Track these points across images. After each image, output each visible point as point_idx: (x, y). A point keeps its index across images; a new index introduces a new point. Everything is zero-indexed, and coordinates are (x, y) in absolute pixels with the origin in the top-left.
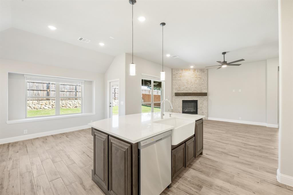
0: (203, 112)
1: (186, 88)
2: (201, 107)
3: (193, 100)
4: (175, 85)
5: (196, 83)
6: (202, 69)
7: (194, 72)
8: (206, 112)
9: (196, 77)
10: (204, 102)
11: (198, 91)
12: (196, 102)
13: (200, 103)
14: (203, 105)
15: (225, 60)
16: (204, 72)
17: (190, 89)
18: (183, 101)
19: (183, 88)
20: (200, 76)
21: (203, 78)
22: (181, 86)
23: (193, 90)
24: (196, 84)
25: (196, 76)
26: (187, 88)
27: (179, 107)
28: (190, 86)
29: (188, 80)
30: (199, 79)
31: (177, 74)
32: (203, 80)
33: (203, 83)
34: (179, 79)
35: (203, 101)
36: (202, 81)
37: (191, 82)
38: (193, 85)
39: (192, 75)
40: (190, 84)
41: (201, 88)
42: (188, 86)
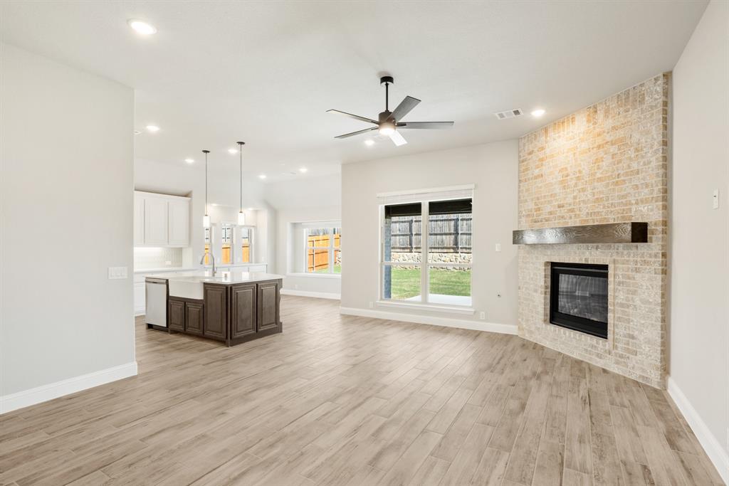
0: (633, 337)
1: (559, 207)
2: (622, 305)
3: (584, 262)
4: (526, 201)
5: (598, 175)
6: (627, 93)
7: (589, 121)
8: (649, 342)
9: (599, 147)
10: (638, 276)
12: (600, 272)
13: (619, 283)
14: (634, 293)
16: (642, 101)
17: (572, 211)
18: (553, 264)
19: (548, 208)
20: (620, 133)
21: (636, 136)
22: (543, 200)
23: (584, 212)
24: (600, 180)
25: (599, 141)
26: (563, 206)
27: (536, 291)
28: (575, 198)
29: (566, 168)
30: (613, 149)
31: (530, 154)
32: (637, 150)
33: (635, 166)
34: (537, 172)
35: (637, 270)
36: (630, 159)
37: (578, 178)
38: (584, 190)
39: (582, 140)
40: (576, 185)
41: (623, 197)
42: (565, 198)
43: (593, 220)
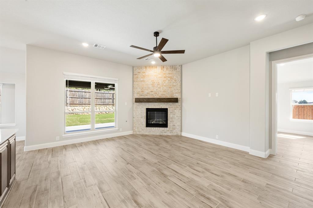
0: (174, 125)
1: (151, 91)
2: (171, 118)
3: (160, 108)
4: (137, 88)
6: (173, 66)
7: (162, 69)
8: (178, 126)
9: (165, 77)
10: (175, 111)
11: (168, 96)
12: (165, 111)
13: (171, 113)
14: (175, 115)
16: (176, 69)
17: (156, 93)
18: (147, 109)
19: (147, 92)
20: (170, 75)
21: (175, 77)
22: (145, 89)
23: (160, 94)
24: (165, 86)
25: (164, 76)
26: (153, 92)
27: (142, 118)
28: (157, 90)
29: (154, 81)
30: (169, 79)
31: (139, 73)
32: (175, 81)
33: (174, 84)
34: (142, 79)
35: (175, 109)
36: (174, 82)
37: (158, 84)
38: (160, 88)
39: (159, 74)
40: (157, 86)
41: (172, 91)
42: (153, 89)
43: (163, 96)
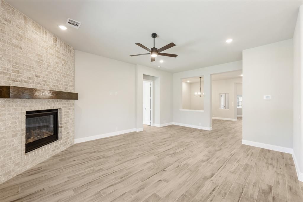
1: (36, 76)
2: (65, 123)
5: (57, 70)
7: (54, 41)
9: (58, 57)
10: (69, 111)
11: (61, 88)
13: (65, 115)
14: (68, 117)
15: (155, 47)
16: (70, 52)
17: (45, 81)
18: (27, 112)
19: (28, 74)
20: (64, 58)
22: (22, 67)
23: (51, 84)
24: (58, 72)
26: (39, 77)
28: (46, 75)
30: (63, 62)
31: (6, 20)
35: (69, 109)
36: (68, 70)
37: (48, 65)
38: (51, 73)
39: (50, 48)
40: (47, 68)
41: (66, 82)
42: (41, 73)
